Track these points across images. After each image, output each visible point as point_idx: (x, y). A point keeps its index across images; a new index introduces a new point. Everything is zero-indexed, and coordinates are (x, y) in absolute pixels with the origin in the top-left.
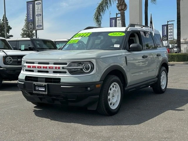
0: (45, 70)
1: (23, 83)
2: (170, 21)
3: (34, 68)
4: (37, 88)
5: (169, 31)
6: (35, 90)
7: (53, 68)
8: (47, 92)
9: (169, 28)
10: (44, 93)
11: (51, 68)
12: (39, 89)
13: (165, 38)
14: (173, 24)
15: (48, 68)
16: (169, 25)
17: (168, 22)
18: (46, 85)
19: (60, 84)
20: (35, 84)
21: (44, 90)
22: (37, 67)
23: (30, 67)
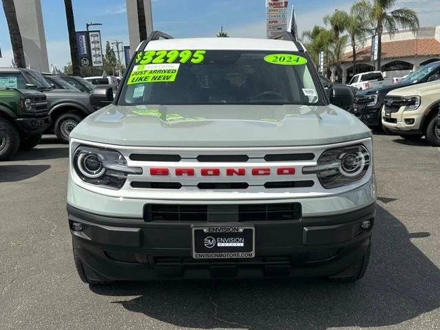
1: (136, 230)
2: (92, 24)
3: (185, 175)
4: (208, 242)
5: (93, 46)
7: (269, 174)
8: (253, 251)
9: (92, 39)
10: (241, 255)
11: (261, 172)
12: (219, 245)
13: (86, 60)
14: (99, 31)
15: (249, 172)
16: (90, 34)
17: (88, 25)
18: (251, 230)
19: (300, 220)
20: (202, 231)
21: (242, 245)
22: (198, 173)
23: (165, 172)
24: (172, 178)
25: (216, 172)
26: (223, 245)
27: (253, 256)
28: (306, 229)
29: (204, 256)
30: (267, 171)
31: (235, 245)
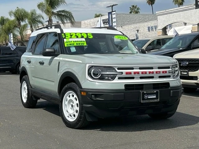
0: (151, 75)
1: (123, 94)
3: (136, 74)
4: (146, 97)
6: (143, 99)
7: (160, 73)
8: (159, 99)
10: (155, 101)
11: (158, 72)
12: (149, 97)
15: (155, 73)
18: (158, 91)
19: (170, 88)
20: (144, 92)
21: (155, 97)
22: (140, 73)
23: (130, 73)
24: (133, 75)
25: (146, 73)
26: (150, 97)
27: (159, 101)
28: (172, 91)
29: (145, 101)
30: (160, 72)
31: (153, 97)
